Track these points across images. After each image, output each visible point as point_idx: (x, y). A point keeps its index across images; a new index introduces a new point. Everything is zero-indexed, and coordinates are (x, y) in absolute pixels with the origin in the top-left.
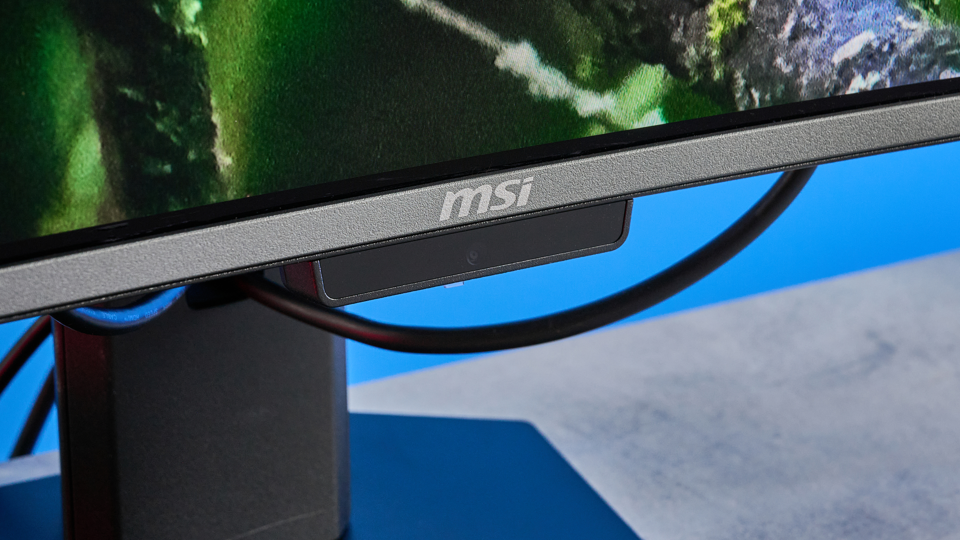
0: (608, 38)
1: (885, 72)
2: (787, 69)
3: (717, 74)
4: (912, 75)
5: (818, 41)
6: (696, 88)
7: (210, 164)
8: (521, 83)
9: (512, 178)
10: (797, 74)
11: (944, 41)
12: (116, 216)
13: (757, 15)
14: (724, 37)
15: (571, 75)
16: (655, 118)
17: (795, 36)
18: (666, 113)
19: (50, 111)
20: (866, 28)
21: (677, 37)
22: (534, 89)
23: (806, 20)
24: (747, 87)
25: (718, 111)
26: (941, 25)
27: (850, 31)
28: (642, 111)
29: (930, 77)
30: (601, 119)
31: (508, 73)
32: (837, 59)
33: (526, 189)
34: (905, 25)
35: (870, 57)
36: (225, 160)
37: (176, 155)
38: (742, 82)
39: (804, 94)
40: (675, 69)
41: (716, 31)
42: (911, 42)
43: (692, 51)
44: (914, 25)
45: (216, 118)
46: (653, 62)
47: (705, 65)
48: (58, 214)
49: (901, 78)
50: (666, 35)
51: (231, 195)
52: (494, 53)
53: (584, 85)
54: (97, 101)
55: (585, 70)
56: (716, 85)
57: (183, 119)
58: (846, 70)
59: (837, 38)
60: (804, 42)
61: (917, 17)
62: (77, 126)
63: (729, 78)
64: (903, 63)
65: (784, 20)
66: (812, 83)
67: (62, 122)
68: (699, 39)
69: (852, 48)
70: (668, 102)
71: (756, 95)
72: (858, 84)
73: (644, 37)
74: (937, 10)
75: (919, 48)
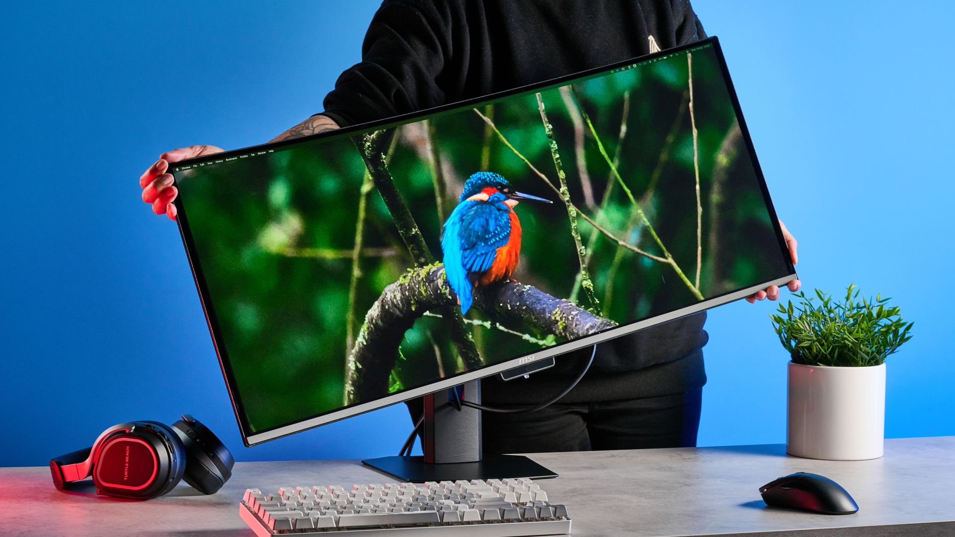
0: (541, 332)
1: (595, 329)
2: (576, 332)
3: (563, 334)
4: (601, 329)
5: (581, 326)
6: (560, 337)
7: (480, 360)
8: (528, 341)
9: (530, 356)
10: (578, 332)
11: (605, 322)
12: (467, 370)
13: (568, 324)
14: (563, 328)
15: (537, 338)
16: (554, 343)
17: (576, 325)
18: (556, 343)
19: (453, 355)
20: (589, 322)
21: (554, 329)
22: (531, 342)
23: (577, 323)
24: (570, 336)
25: (565, 340)
26: (604, 319)
27: (586, 323)
28: (551, 342)
29: (605, 329)
30: (544, 345)
31: (525, 339)
32: (585, 328)
33: (533, 357)
34: (597, 320)
35: (592, 327)
36: (482, 359)
37: (474, 359)
38: (568, 335)
39: (581, 335)
40: (555, 334)
41: (561, 327)
42: (599, 323)
43: (557, 331)
44: (599, 320)
45: (478, 353)
46: (551, 334)
47: (560, 333)
48: (458, 370)
49: (599, 330)
50: (552, 329)
51: (484, 364)
52: (522, 337)
53: (539, 339)
54: (459, 352)
55: (539, 337)
56: (564, 336)
57: (473, 353)
58: (588, 330)
59: (584, 325)
60: (578, 326)
61: (599, 319)
62: (457, 356)
63: (566, 335)
64: (599, 327)
65: (573, 323)
66: (582, 333)
67: (455, 356)
68: (558, 329)
69: (588, 326)
70: (556, 340)
71: (572, 337)
72: (591, 332)
73: (548, 330)
74: (602, 317)
75: (601, 324)
